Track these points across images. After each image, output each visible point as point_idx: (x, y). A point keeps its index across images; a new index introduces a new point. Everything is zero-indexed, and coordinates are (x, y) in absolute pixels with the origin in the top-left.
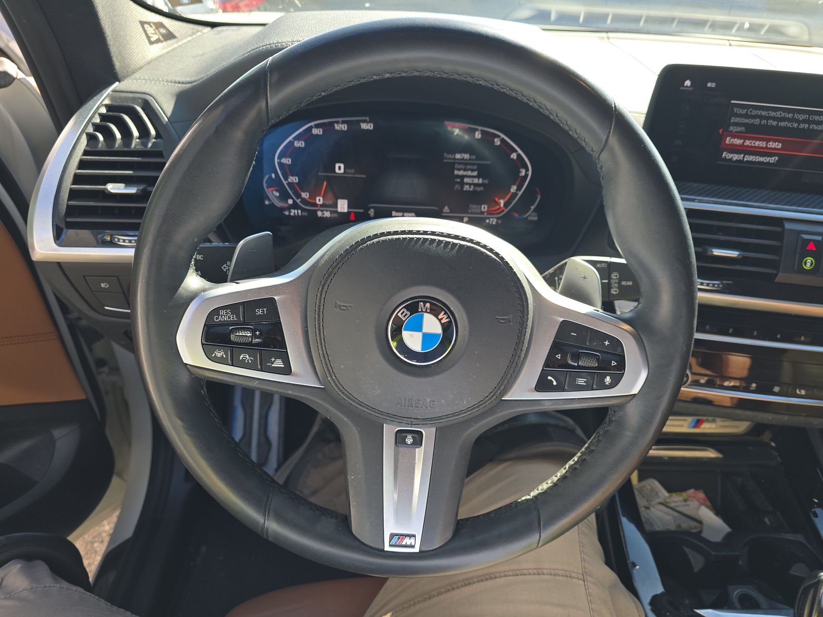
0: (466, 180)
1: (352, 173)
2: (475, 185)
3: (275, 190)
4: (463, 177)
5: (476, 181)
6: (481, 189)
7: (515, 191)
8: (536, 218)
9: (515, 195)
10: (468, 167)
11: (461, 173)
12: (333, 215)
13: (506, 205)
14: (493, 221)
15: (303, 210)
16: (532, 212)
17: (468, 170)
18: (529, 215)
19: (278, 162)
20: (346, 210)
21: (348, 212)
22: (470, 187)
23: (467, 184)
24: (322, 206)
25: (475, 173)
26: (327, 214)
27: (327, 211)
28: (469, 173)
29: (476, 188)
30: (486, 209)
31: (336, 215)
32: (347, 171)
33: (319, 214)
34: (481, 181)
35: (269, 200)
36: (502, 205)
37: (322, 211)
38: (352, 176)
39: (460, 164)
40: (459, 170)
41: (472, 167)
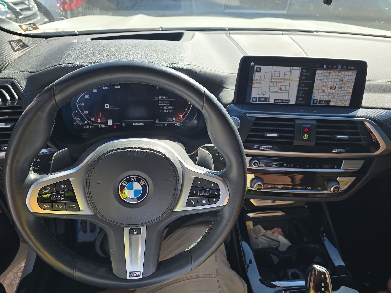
0: (164, 108)
1: (113, 108)
2: (169, 109)
3: (78, 118)
4: (163, 106)
5: (169, 108)
6: (172, 111)
7: (186, 111)
8: (197, 122)
9: (186, 113)
10: (165, 102)
11: (162, 105)
12: (106, 127)
13: (183, 117)
14: (178, 124)
15: (92, 125)
16: (195, 119)
17: (165, 103)
18: (194, 121)
19: (78, 105)
20: (112, 124)
21: (113, 124)
22: (167, 111)
23: (165, 109)
24: (100, 123)
25: (168, 105)
26: (103, 126)
27: (103, 125)
28: (166, 105)
29: (169, 111)
30: (175, 120)
31: (107, 126)
32: (110, 107)
33: (100, 126)
34: (171, 107)
35: (76, 122)
36: (181, 117)
37: (101, 125)
38: (113, 109)
39: (161, 101)
40: (161, 103)
41: (167, 102)
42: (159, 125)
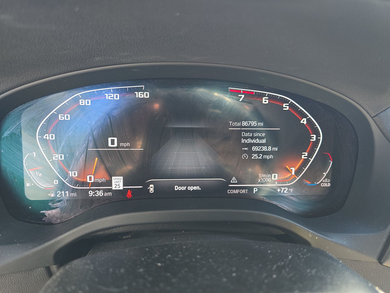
0: (254, 148)
1: (127, 147)
2: (264, 153)
3: (38, 170)
4: (250, 145)
5: (265, 149)
6: (271, 156)
7: (306, 158)
8: (329, 185)
9: (306, 162)
10: (256, 135)
11: (249, 141)
12: (106, 194)
13: (298, 172)
14: (284, 190)
15: (73, 190)
16: (324, 179)
17: (256, 138)
18: (322, 182)
20: (121, 188)
21: (124, 188)
22: (259, 156)
23: (255, 152)
24: (93, 184)
25: (264, 141)
26: (100, 194)
27: (99, 190)
28: (258, 141)
29: (265, 156)
30: (276, 178)
31: (110, 194)
32: (121, 144)
33: (91, 193)
34: (270, 148)
35: (31, 182)
36: (293, 173)
37: (93, 190)
38: (127, 149)
39: (246, 131)
40: (246, 138)
41: (260, 135)
42: (237, 191)
